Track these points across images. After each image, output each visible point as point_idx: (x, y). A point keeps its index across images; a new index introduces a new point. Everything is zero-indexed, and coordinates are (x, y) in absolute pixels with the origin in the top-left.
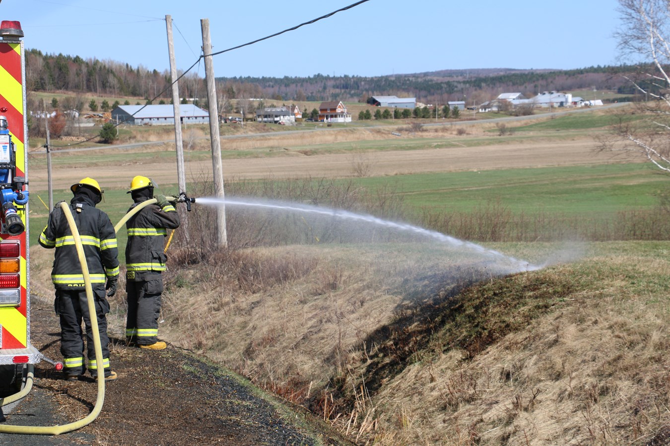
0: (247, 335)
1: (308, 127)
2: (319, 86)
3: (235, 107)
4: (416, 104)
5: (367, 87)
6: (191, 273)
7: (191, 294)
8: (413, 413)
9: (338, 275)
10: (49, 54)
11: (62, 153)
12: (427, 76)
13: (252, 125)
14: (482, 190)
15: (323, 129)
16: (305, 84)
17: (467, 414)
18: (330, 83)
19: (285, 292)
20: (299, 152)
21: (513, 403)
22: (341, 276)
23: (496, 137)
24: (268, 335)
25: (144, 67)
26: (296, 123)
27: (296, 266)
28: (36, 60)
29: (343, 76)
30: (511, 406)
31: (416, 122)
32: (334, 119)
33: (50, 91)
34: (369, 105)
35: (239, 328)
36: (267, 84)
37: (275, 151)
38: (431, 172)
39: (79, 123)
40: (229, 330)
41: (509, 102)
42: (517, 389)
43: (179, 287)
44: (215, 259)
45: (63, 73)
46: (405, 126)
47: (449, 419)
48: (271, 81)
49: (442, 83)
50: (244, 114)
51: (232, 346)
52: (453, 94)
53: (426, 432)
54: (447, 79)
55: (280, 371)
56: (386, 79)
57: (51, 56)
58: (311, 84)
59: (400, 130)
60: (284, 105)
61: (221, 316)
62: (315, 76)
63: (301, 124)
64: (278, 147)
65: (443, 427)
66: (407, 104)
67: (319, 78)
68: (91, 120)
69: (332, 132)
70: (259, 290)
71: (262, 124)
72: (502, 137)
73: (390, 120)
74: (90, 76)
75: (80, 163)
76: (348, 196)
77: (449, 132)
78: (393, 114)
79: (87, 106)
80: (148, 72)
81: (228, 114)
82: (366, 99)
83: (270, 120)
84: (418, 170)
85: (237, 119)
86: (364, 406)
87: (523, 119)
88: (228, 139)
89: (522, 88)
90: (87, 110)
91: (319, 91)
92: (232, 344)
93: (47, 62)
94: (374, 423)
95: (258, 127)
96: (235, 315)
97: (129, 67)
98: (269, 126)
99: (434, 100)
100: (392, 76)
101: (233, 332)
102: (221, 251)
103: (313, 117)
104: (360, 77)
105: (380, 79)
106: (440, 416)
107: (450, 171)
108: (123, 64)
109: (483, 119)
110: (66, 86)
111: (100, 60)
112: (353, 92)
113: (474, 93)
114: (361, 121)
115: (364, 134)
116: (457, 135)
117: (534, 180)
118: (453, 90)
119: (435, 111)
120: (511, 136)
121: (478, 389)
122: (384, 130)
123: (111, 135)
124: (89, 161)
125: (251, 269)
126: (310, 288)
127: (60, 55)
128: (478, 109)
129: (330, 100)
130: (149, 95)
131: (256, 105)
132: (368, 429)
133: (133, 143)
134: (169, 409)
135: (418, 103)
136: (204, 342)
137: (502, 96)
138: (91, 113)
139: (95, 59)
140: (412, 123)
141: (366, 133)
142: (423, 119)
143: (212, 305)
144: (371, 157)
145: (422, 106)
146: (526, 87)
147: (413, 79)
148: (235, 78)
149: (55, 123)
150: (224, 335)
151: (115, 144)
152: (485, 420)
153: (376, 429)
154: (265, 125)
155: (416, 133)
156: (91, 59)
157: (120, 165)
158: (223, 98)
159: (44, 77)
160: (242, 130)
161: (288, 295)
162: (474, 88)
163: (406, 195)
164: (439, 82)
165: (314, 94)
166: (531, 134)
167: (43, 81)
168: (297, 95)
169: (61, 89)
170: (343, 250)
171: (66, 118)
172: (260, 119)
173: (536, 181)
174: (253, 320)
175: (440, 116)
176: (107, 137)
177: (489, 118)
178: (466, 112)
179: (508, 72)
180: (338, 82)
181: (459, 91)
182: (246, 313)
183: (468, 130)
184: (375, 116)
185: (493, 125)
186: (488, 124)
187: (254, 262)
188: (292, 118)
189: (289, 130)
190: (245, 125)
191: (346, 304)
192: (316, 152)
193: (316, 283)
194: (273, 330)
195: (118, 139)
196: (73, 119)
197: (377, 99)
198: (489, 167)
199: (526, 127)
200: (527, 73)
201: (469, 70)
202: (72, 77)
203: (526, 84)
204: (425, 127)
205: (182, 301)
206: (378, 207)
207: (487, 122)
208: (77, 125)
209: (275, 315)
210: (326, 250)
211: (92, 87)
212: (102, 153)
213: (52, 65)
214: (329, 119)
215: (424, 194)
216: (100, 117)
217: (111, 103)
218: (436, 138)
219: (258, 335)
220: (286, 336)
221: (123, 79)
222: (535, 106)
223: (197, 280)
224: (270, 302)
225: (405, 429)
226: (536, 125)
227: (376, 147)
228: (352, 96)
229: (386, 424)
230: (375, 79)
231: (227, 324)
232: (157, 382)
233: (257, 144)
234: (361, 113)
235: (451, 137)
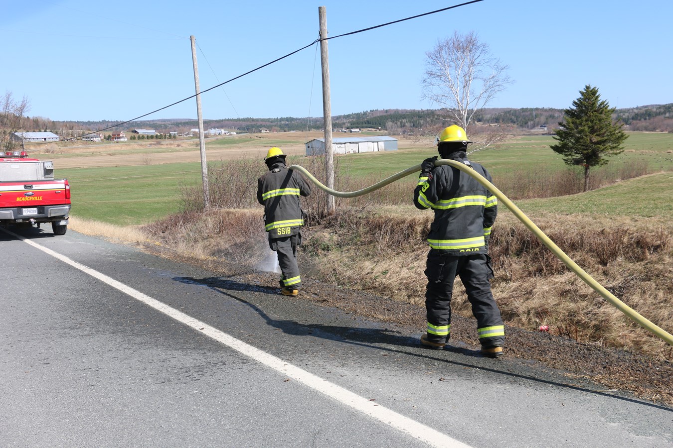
1: (107, 143)
2: (105, 125)
3: (71, 133)
4: (156, 133)
5: (127, 126)
12: (154, 121)
13: (81, 142)
15: (115, 144)
16: (98, 124)
18: (110, 124)
20: (106, 154)
23: (195, 148)
26: (102, 141)
32: (119, 139)
34: (134, 133)
36: (80, 124)
37: (95, 154)
46: (153, 143)
49: (161, 124)
50: (76, 137)
52: (170, 129)
54: (163, 123)
58: (101, 124)
59: (151, 144)
63: (104, 141)
64: (96, 152)
66: (152, 133)
67: (104, 122)
69: (120, 145)
71: (85, 141)
73: (145, 140)
77: (173, 145)
78: (146, 137)
81: (68, 137)
82: (132, 131)
83: (88, 139)
84: (174, 162)
85: (73, 139)
88: (69, 148)
95: (84, 143)
98: (89, 142)
99: (163, 132)
103: (109, 138)
109: (187, 140)
112: (124, 128)
113: (178, 129)
114: (132, 140)
116: (177, 147)
118: (167, 127)
119: (165, 136)
122: (144, 144)
128: (184, 135)
130: (26, 128)
131: (81, 133)
137: (191, 130)
140: (156, 141)
141: (135, 145)
142: (160, 140)
145: (158, 134)
154: (87, 142)
155: (158, 146)
158: (64, 130)
160: (76, 144)
162: (178, 127)
165: (106, 129)
168: (97, 129)
172: (84, 139)
175: (168, 139)
177: (189, 139)
178: (179, 137)
180: (113, 124)
183: (181, 145)
184: (138, 138)
185: (191, 142)
188: (99, 139)
189: (99, 144)
190: (77, 142)
192: (115, 154)
197: (136, 131)
204: (162, 143)
207: (189, 141)
214: (117, 139)
217: (8, 131)
218: (167, 148)
221: (11, 120)
226: (213, 142)
233: (85, 151)
234: (132, 136)
235: (174, 147)
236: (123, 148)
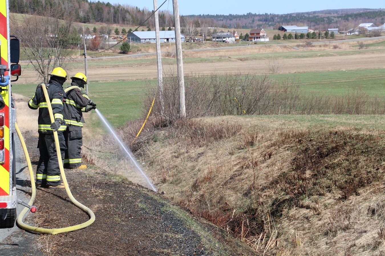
0: (195, 175)
1: (243, 44)
2: (250, 20)
3: (199, 32)
4: (308, 31)
5: (279, 20)
6: (162, 133)
7: (162, 146)
8: (304, 236)
9: (255, 136)
10: (92, 2)
11: (98, 59)
12: (316, 13)
13: (209, 43)
14: (348, 82)
15: (252, 46)
16: (241, 19)
17: (343, 239)
18: (256, 18)
19: (220, 147)
20: (237, 59)
21: (379, 234)
22: (256, 137)
23: (357, 50)
24: (208, 176)
25: (147, 9)
26: (236, 42)
27: (228, 130)
28: (85, 5)
29: (264, 14)
30: (377, 236)
31: (308, 41)
32: (259, 39)
33: (92, 23)
34: (280, 31)
35: (190, 170)
36: (219, 19)
37: (223, 58)
38: (317, 71)
39: (108, 42)
40: (183, 171)
41: (366, 29)
42: (381, 222)
43: (155, 141)
44: (177, 125)
45: (100, 12)
46: (301, 44)
47: (330, 242)
48: (221, 17)
49: (324, 17)
50: (205, 36)
51: (184, 182)
52: (331, 25)
53: (313, 251)
54: (328, 15)
55: (214, 201)
56: (290, 15)
57: (93, 2)
58: (245, 18)
59: (298, 46)
60: (229, 31)
61: (179, 162)
62: (248, 14)
63: (239, 42)
64: (225, 56)
65: (326, 248)
66: (302, 31)
67: (250, 15)
68: (115, 40)
69: (257, 47)
70: (204, 145)
71: (216, 42)
72: (361, 50)
73: (292, 40)
74: (115, 14)
75: (109, 65)
76: (264, 85)
77: (328, 47)
78: (294, 36)
79: (113, 32)
80: (149, 11)
81: (195, 37)
82: (278, 28)
83: (220, 40)
84: (309, 70)
85: (201, 40)
86: (270, 229)
87: (374, 39)
88: (195, 51)
89: (374, 20)
90: (113, 34)
91: (250, 23)
92: (185, 180)
93: (91, 6)
94: (277, 242)
95: (213, 44)
96: (187, 161)
97: (138, 9)
98: (219, 43)
99: (319, 28)
100: (294, 14)
101: (186, 172)
102: (181, 119)
103: (246, 38)
104: (275, 15)
105: (287, 16)
106: (324, 239)
107: (329, 71)
108: (135, 7)
109: (349, 39)
110: (101, 20)
111: (121, 5)
112: (270, 23)
113: (344, 23)
114: (275, 40)
115: (276, 48)
116: (333, 49)
117: (381, 76)
118: (331, 21)
119: (319, 34)
120: (367, 49)
121: (351, 221)
122: (289, 46)
123: (127, 49)
124: (114, 64)
125: (199, 131)
126: (236, 145)
127: (99, 2)
128: (346, 33)
129: (256, 28)
130: (150, 25)
131: (212, 31)
132: (272, 246)
133: (140, 53)
134: (119, 241)
135: (309, 30)
136: (168, 178)
137: (361, 25)
138: (116, 36)
139: (118, 4)
140: (305, 41)
141: (278, 48)
142: (312, 39)
143: (174, 154)
144: (280, 62)
145: (312, 31)
146: (376, 20)
147: (307, 16)
148: (200, 15)
149: (95, 42)
150: (180, 174)
151: (129, 54)
152: (357, 245)
153: (277, 246)
154: (217, 43)
155: (308, 48)
156: (116, 4)
157: (132, 66)
158: (192, 27)
159: (89, 15)
160: (204, 46)
161: (221, 149)
162: (344, 20)
163: (301, 85)
164: (323, 17)
165: (247, 25)
166: (379, 48)
167: (88, 17)
168: (236, 25)
169: (99, 22)
170: (259, 120)
171: (101, 39)
172: (214, 40)
173: (383, 76)
174: (199, 165)
175: (323, 38)
176: (125, 50)
177: (353, 39)
178: (339, 35)
179: (365, 11)
180: (261, 18)
181: (335, 22)
182: (194, 160)
183: (340, 46)
184: (283, 38)
185: (355, 42)
186: (352, 42)
187: (201, 127)
188: (234, 39)
189: (231, 46)
190: (205, 43)
191: (259, 156)
192: (247, 59)
193: (241, 141)
194: (211, 172)
195: (131, 51)
196: (105, 39)
197: (285, 28)
198: (353, 68)
199: (376, 44)
200: (377, 11)
201: (341, 9)
202: (105, 15)
203: (377, 18)
204: (314, 44)
205: (156, 151)
206: (282, 92)
207: (352, 41)
208: (107, 43)
209: (213, 162)
210: (248, 120)
211: (117, 21)
212: (121, 59)
213: (94, 8)
214: (255, 39)
215: (312, 84)
216: (121, 38)
217: (127, 30)
218: (320, 50)
219: (201, 175)
220: (220, 177)
221: (134, 16)
222: (382, 31)
223: (166, 138)
224: (210, 153)
225: (298, 248)
226: (382, 42)
227: (283, 56)
228: (270, 26)
229: (285, 243)
230: (284, 16)
231: (182, 167)
232: (116, 218)
233: (213, 54)
234: (275, 36)
235: (329, 50)
236: (261, 50)
